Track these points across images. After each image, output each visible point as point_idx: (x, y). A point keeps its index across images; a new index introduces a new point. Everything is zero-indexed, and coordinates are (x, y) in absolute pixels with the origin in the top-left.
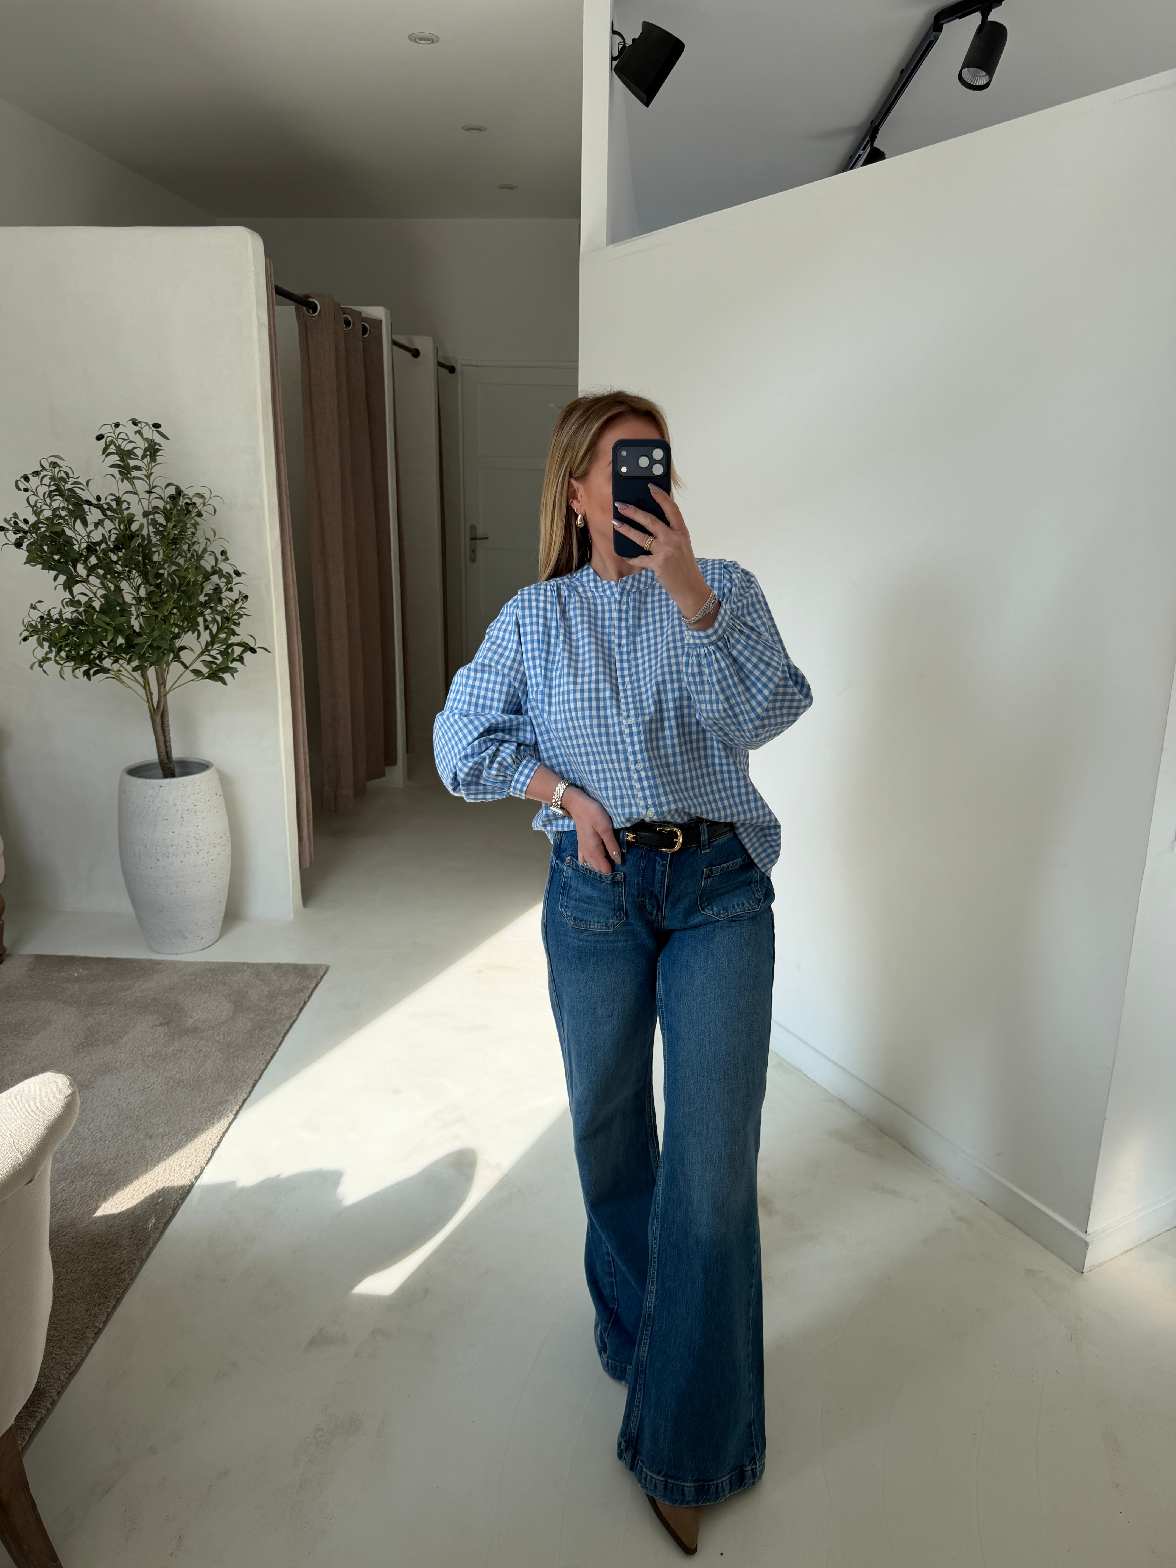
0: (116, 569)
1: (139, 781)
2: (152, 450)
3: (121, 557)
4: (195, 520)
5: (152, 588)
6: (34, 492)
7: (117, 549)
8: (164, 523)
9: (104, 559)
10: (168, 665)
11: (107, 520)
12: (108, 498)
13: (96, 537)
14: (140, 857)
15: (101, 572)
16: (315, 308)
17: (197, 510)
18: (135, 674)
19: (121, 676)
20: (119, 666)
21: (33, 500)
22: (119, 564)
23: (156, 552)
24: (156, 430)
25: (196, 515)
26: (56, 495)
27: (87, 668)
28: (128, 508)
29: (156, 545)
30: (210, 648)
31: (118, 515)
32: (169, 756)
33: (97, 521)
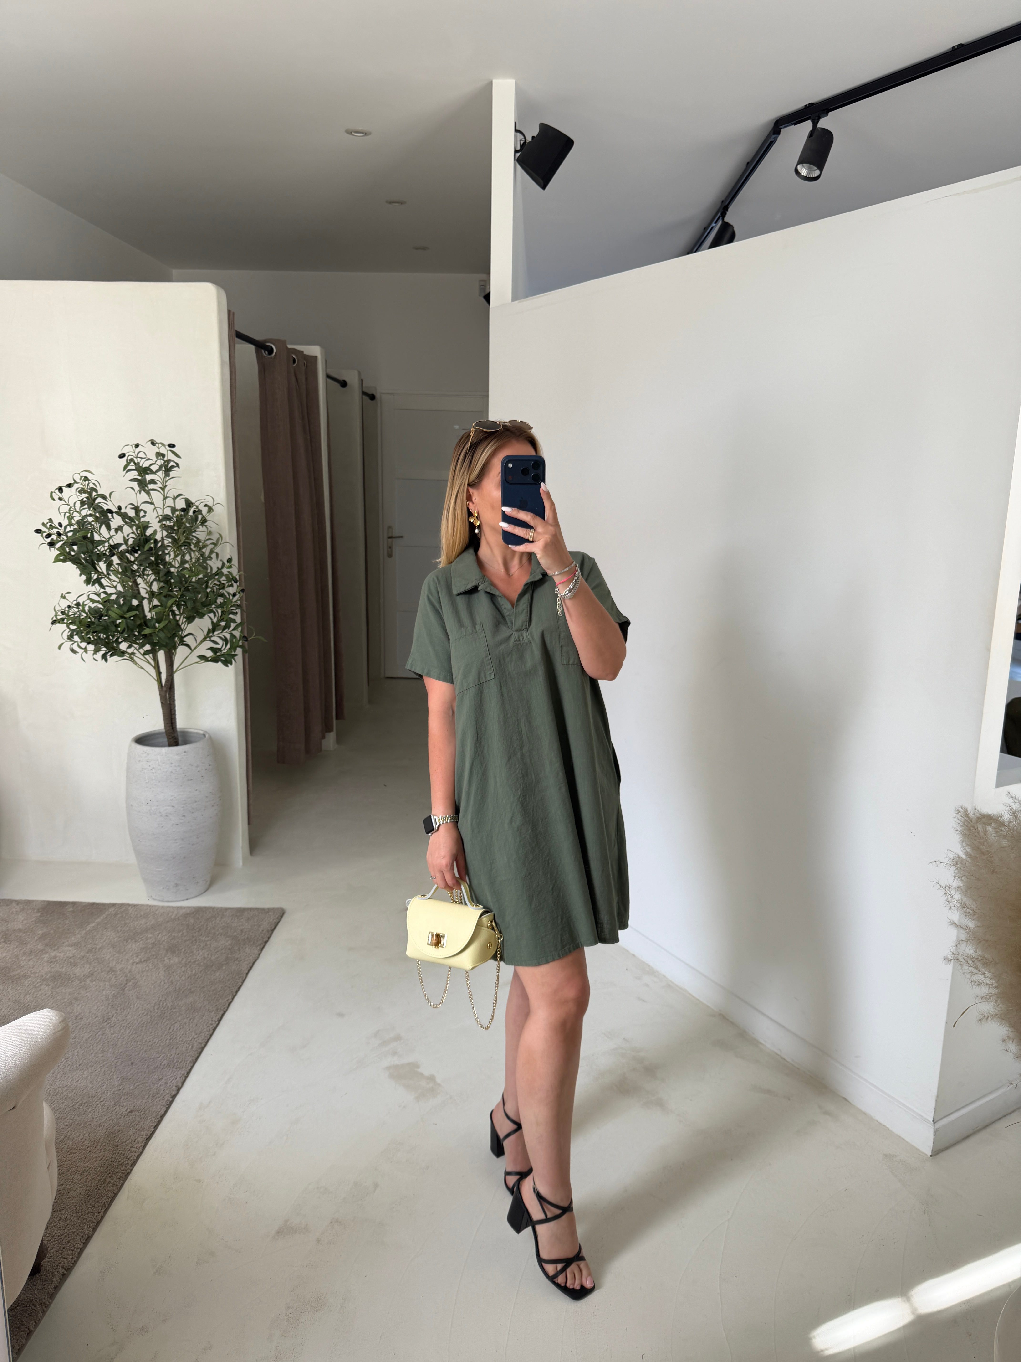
0: (133, 568)
1: (146, 749)
2: (167, 467)
3: (137, 557)
4: (197, 526)
6: (66, 502)
7: (133, 550)
8: (175, 527)
10: (175, 648)
11: (126, 525)
13: (118, 539)
15: (120, 570)
16: (271, 352)
17: (202, 517)
18: (147, 656)
19: (134, 658)
20: (133, 649)
21: (66, 509)
22: (135, 564)
23: (168, 553)
24: (171, 450)
26: (84, 505)
27: (104, 652)
28: (144, 516)
29: (168, 547)
30: (211, 634)
31: (135, 522)
32: (174, 727)
33: (117, 527)
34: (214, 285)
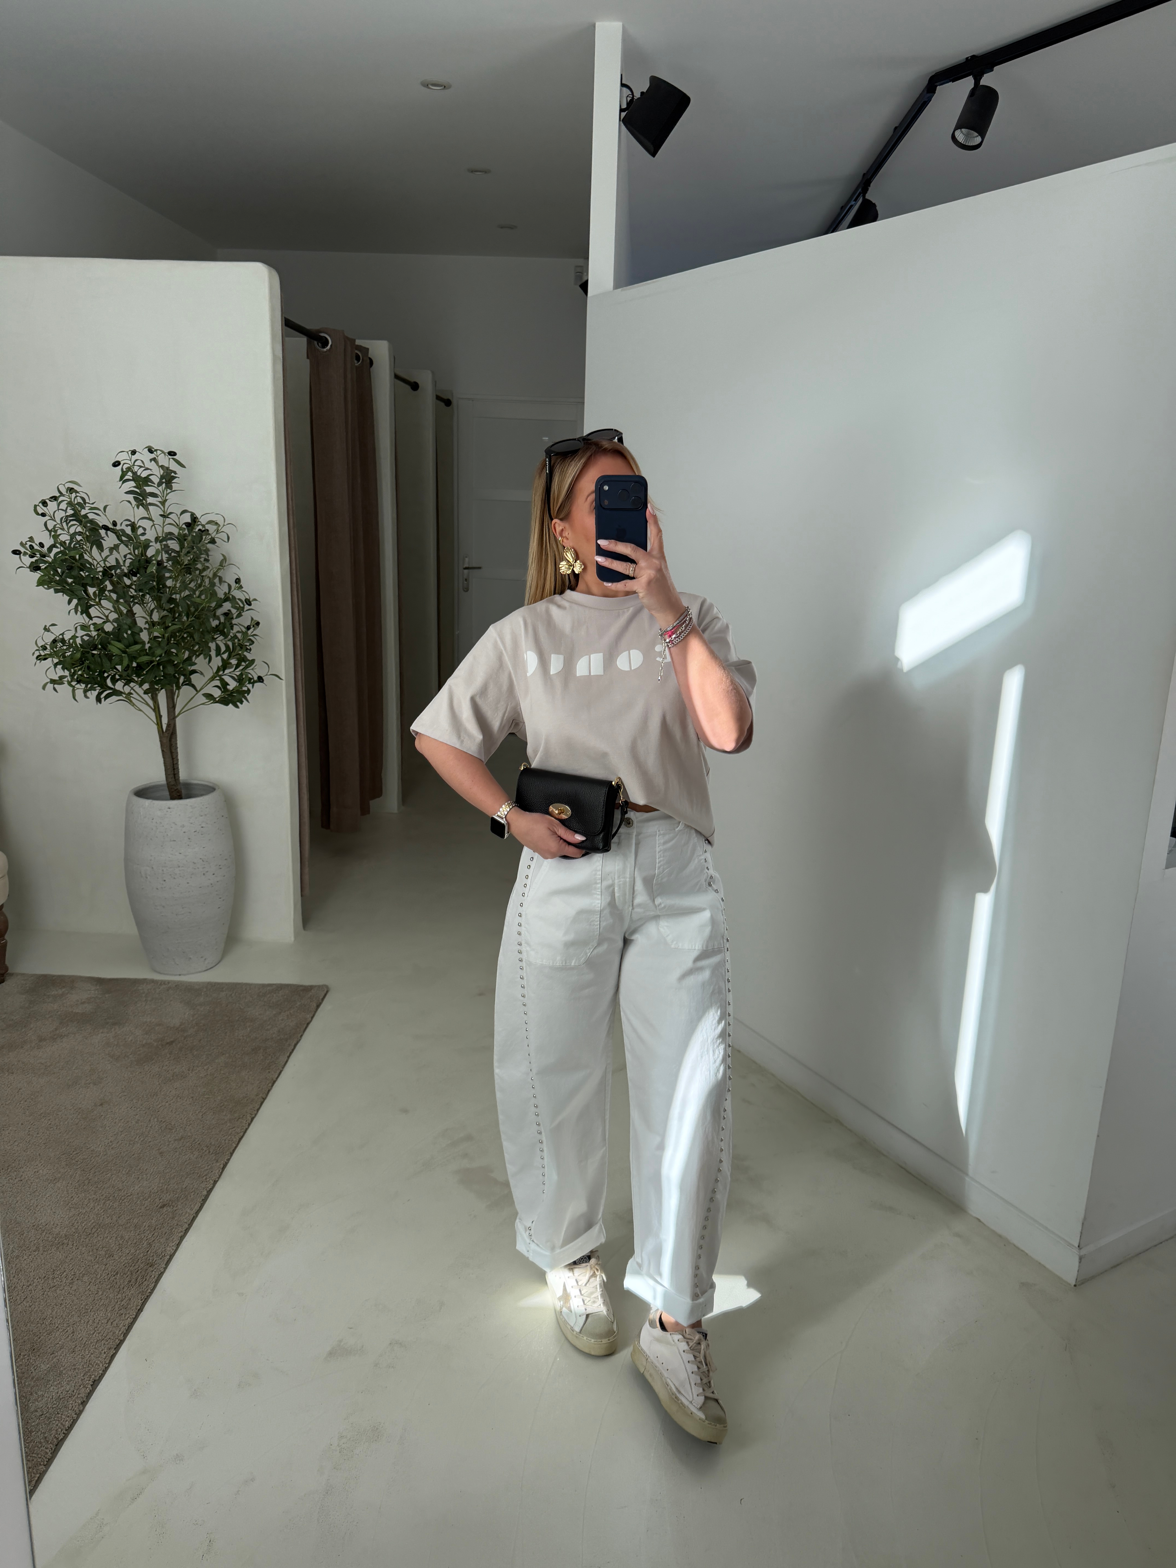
0: (130, 592)
1: (147, 803)
2: (168, 478)
3: (135, 582)
4: (206, 547)
5: (165, 613)
6: (51, 517)
7: (131, 573)
8: (177, 548)
9: (118, 583)
10: (179, 688)
11: (122, 544)
12: (123, 524)
13: (112, 561)
14: (147, 878)
15: (114, 596)
16: (325, 343)
17: (210, 537)
18: (145, 697)
19: (132, 698)
20: (130, 689)
21: (51, 525)
22: (133, 589)
23: (170, 578)
24: (172, 458)
25: (209, 542)
26: (72, 520)
27: (99, 691)
28: (143, 534)
29: (170, 571)
30: (221, 673)
31: (133, 541)
32: (177, 778)
33: (113, 546)
34: (266, 266)
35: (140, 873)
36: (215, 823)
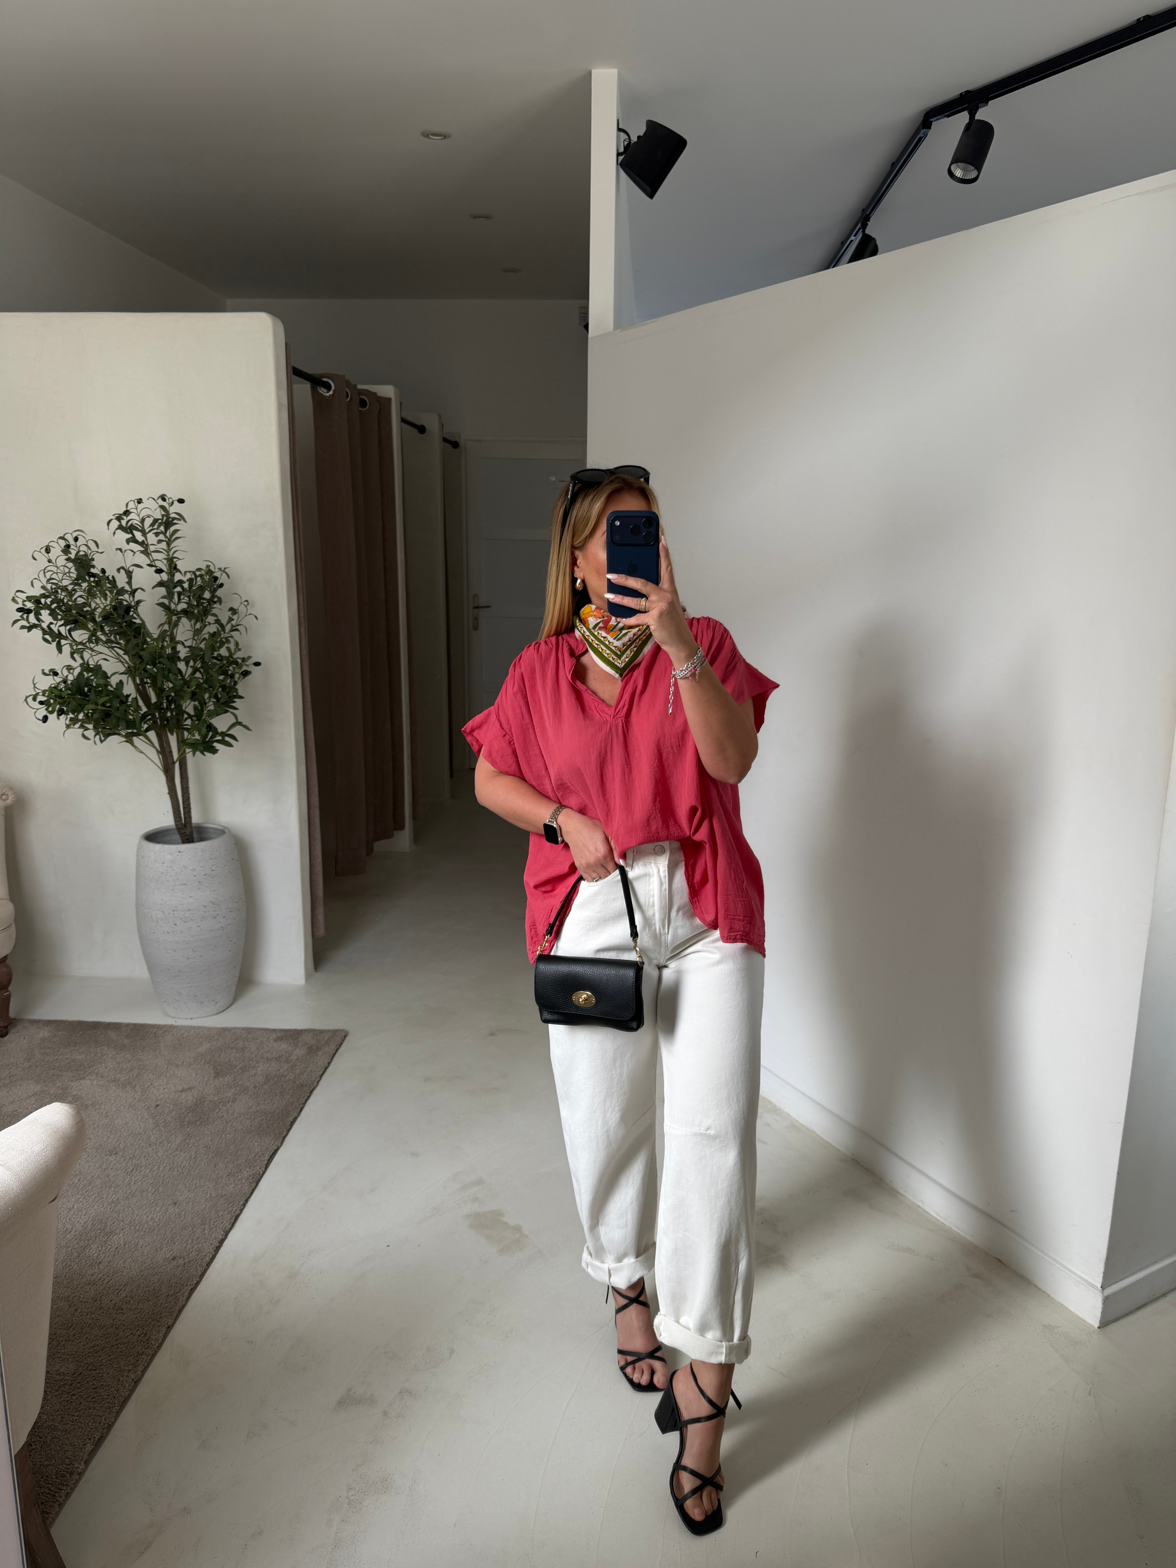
1: (157, 847)
16: (328, 387)
17: (221, 584)
18: (153, 742)
24: (179, 506)
25: (219, 588)
32: (189, 822)
34: (270, 316)
35: (152, 917)
36: (225, 865)
